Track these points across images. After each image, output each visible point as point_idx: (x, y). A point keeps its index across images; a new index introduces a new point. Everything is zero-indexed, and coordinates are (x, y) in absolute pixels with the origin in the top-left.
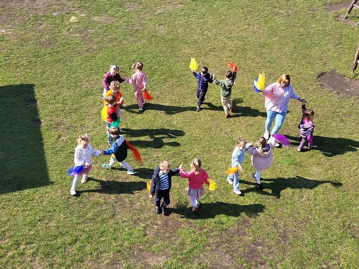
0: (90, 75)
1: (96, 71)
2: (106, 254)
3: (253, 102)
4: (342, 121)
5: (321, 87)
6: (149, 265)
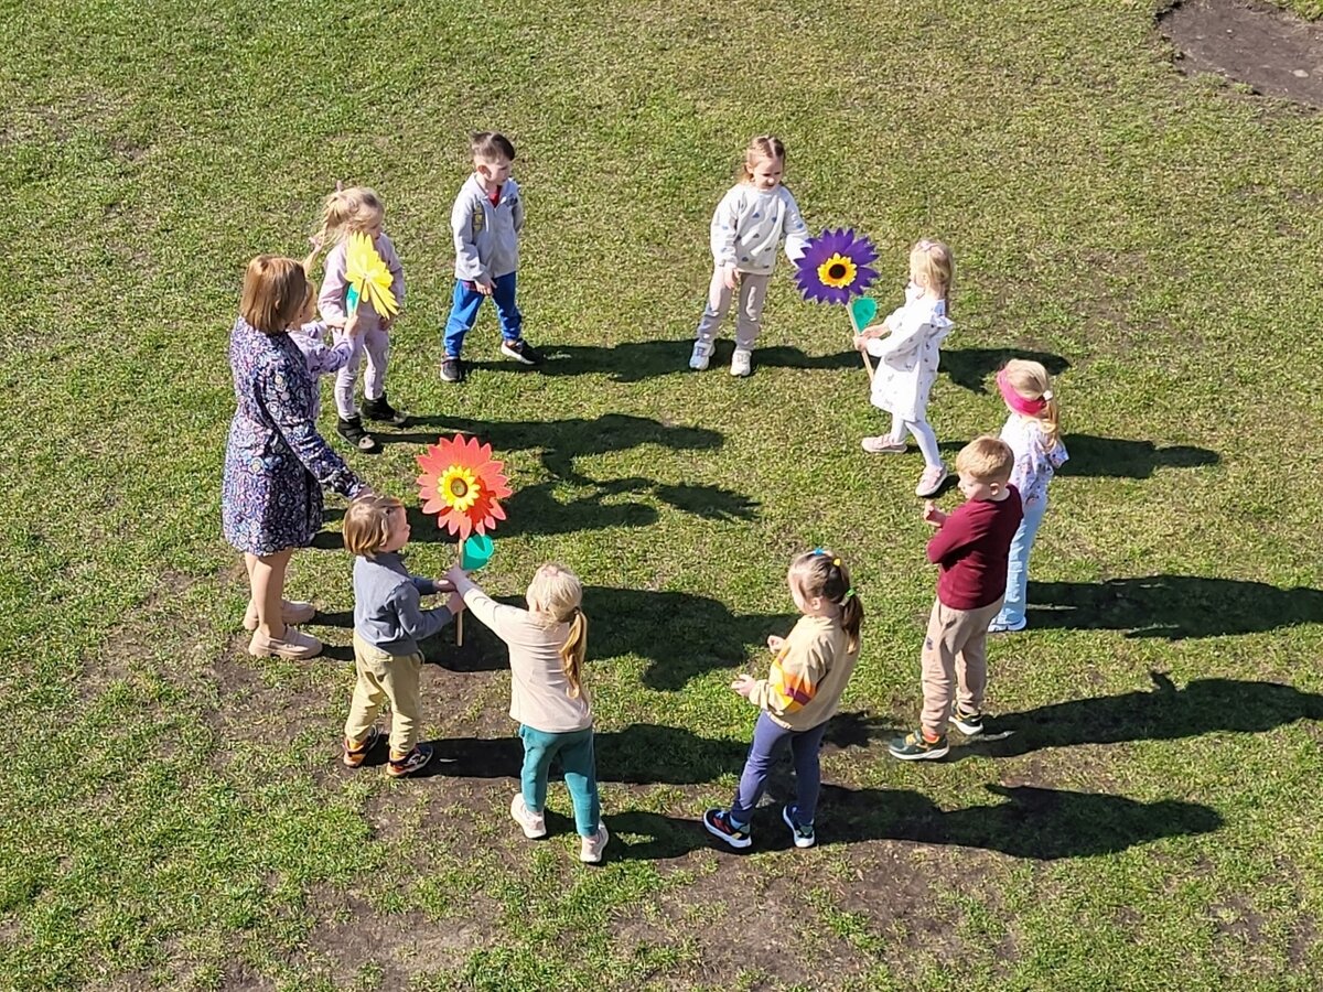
0: (45, 76)
1: (71, 53)
2: (190, 940)
3: (854, 160)
4: (1280, 224)
5: (1175, 68)
6: (400, 973)
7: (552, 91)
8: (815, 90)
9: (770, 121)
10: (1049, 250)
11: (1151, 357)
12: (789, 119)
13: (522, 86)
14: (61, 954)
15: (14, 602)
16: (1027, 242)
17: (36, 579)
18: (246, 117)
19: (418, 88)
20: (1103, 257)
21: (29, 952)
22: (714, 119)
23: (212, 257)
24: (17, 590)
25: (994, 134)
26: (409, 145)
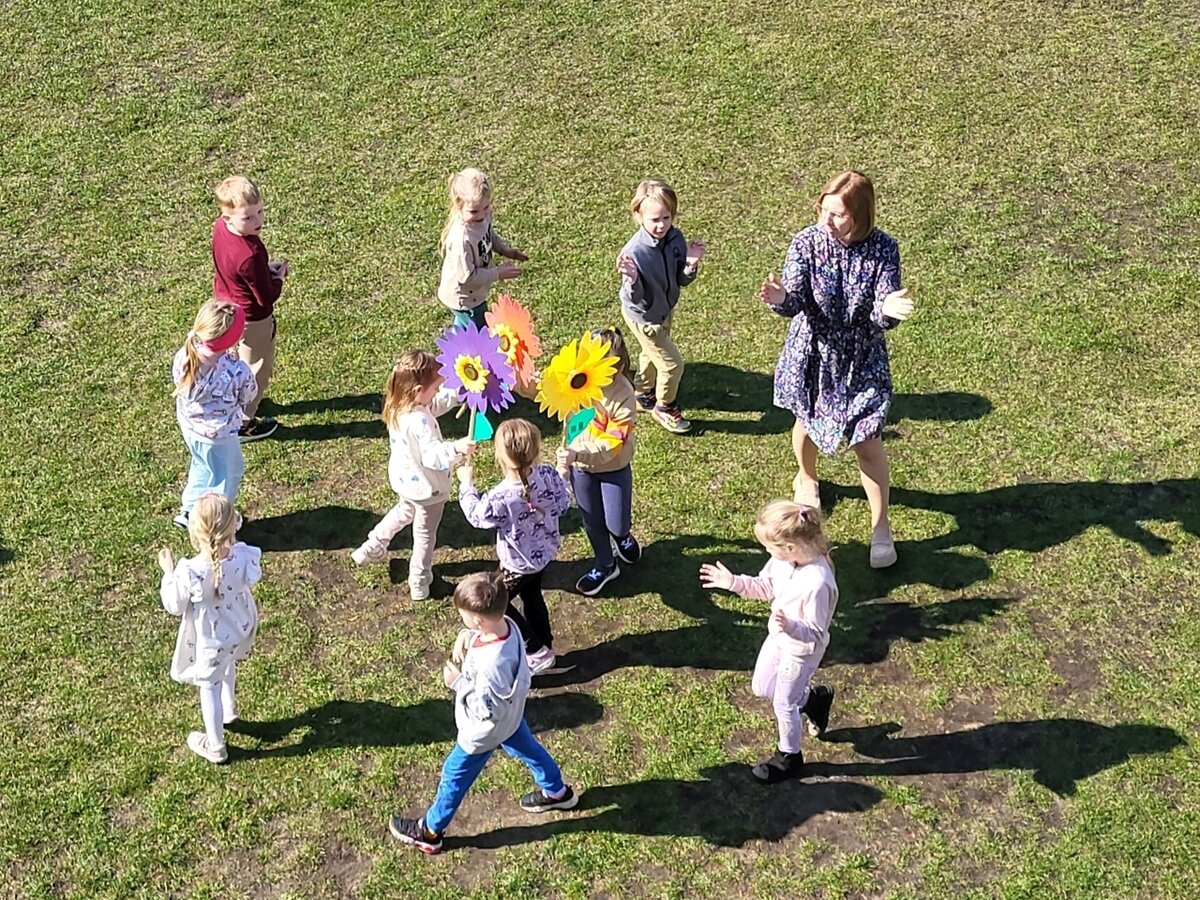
7: (613, 31)
8: (859, 21)
9: (816, 51)
10: (1082, 163)
11: (1181, 260)
12: (834, 49)
13: (585, 27)
14: (176, 835)
15: (128, 514)
16: (1060, 156)
17: (148, 492)
18: (332, 64)
19: (490, 32)
20: (1133, 167)
21: (146, 834)
22: (764, 51)
23: (303, 194)
24: (131, 503)
25: (1028, 56)
26: (482, 85)
